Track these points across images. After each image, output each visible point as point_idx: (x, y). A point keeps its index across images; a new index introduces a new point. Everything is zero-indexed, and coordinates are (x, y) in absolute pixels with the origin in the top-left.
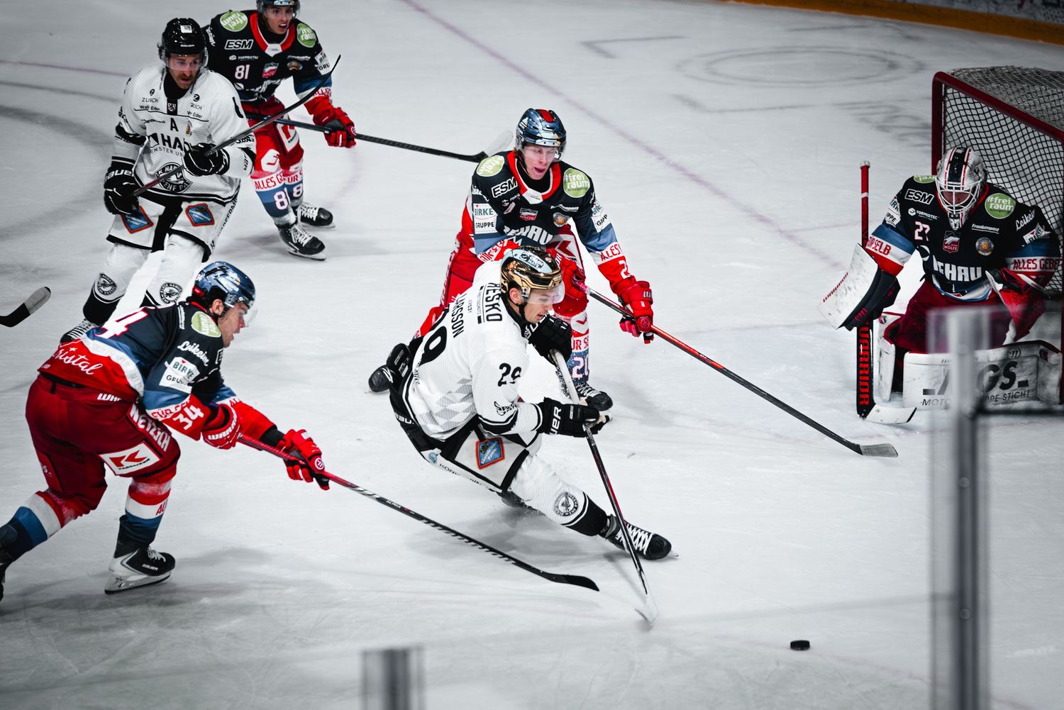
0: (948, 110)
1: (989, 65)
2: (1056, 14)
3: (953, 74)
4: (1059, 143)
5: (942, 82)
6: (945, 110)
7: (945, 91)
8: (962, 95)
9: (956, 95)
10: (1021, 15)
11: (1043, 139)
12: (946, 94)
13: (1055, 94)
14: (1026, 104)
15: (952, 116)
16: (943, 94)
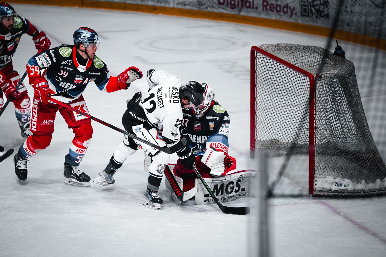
0: (258, 63)
1: (276, 43)
2: (307, 20)
3: (260, 47)
4: (308, 78)
5: (255, 51)
6: (256, 63)
7: (256, 55)
8: (264, 56)
9: (261, 56)
10: (291, 20)
11: (300, 76)
12: (257, 56)
13: (306, 56)
14: (293, 60)
15: (260, 66)
16: (255, 56)
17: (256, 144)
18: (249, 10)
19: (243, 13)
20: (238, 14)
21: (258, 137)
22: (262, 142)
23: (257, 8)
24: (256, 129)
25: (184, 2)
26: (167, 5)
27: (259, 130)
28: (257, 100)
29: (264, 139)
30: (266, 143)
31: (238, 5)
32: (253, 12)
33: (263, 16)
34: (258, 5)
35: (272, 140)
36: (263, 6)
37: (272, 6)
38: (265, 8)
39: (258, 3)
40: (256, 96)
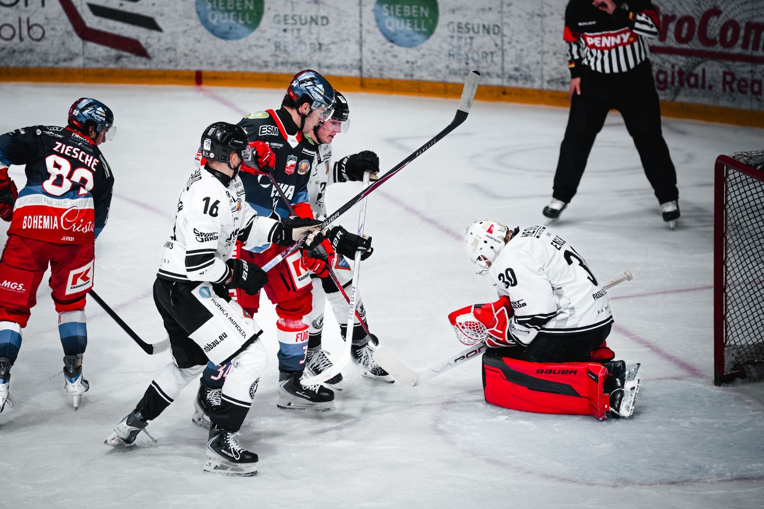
0: (729, 189)
3: (734, 157)
5: (722, 164)
7: (727, 173)
9: (737, 175)
15: (733, 195)
16: (725, 176)
17: (726, 352)
18: (695, 91)
19: (682, 98)
20: (673, 100)
21: (731, 338)
22: (737, 349)
23: (710, 87)
24: (726, 321)
25: (563, 78)
26: (528, 85)
27: (731, 324)
28: (728, 264)
29: (743, 342)
30: (747, 350)
31: (673, 82)
32: (704, 96)
33: (724, 103)
34: (715, 81)
35: (761, 345)
36: (725, 82)
37: (743, 83)
38: (727, 87)
39: (713, 77)
40: (726, 257)
